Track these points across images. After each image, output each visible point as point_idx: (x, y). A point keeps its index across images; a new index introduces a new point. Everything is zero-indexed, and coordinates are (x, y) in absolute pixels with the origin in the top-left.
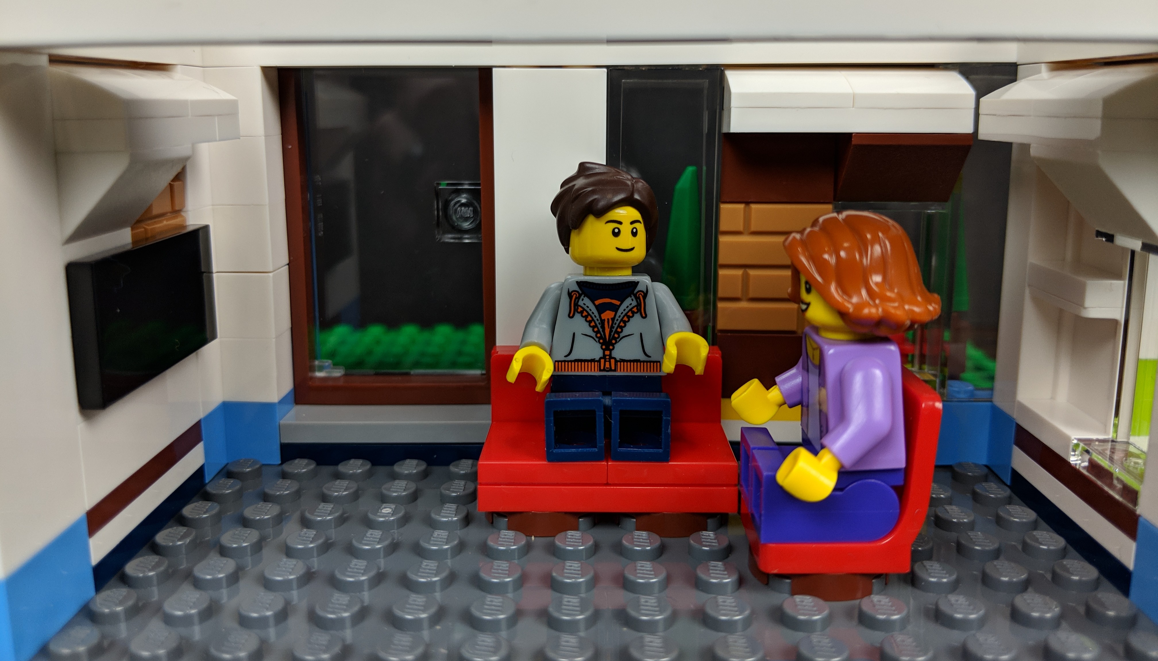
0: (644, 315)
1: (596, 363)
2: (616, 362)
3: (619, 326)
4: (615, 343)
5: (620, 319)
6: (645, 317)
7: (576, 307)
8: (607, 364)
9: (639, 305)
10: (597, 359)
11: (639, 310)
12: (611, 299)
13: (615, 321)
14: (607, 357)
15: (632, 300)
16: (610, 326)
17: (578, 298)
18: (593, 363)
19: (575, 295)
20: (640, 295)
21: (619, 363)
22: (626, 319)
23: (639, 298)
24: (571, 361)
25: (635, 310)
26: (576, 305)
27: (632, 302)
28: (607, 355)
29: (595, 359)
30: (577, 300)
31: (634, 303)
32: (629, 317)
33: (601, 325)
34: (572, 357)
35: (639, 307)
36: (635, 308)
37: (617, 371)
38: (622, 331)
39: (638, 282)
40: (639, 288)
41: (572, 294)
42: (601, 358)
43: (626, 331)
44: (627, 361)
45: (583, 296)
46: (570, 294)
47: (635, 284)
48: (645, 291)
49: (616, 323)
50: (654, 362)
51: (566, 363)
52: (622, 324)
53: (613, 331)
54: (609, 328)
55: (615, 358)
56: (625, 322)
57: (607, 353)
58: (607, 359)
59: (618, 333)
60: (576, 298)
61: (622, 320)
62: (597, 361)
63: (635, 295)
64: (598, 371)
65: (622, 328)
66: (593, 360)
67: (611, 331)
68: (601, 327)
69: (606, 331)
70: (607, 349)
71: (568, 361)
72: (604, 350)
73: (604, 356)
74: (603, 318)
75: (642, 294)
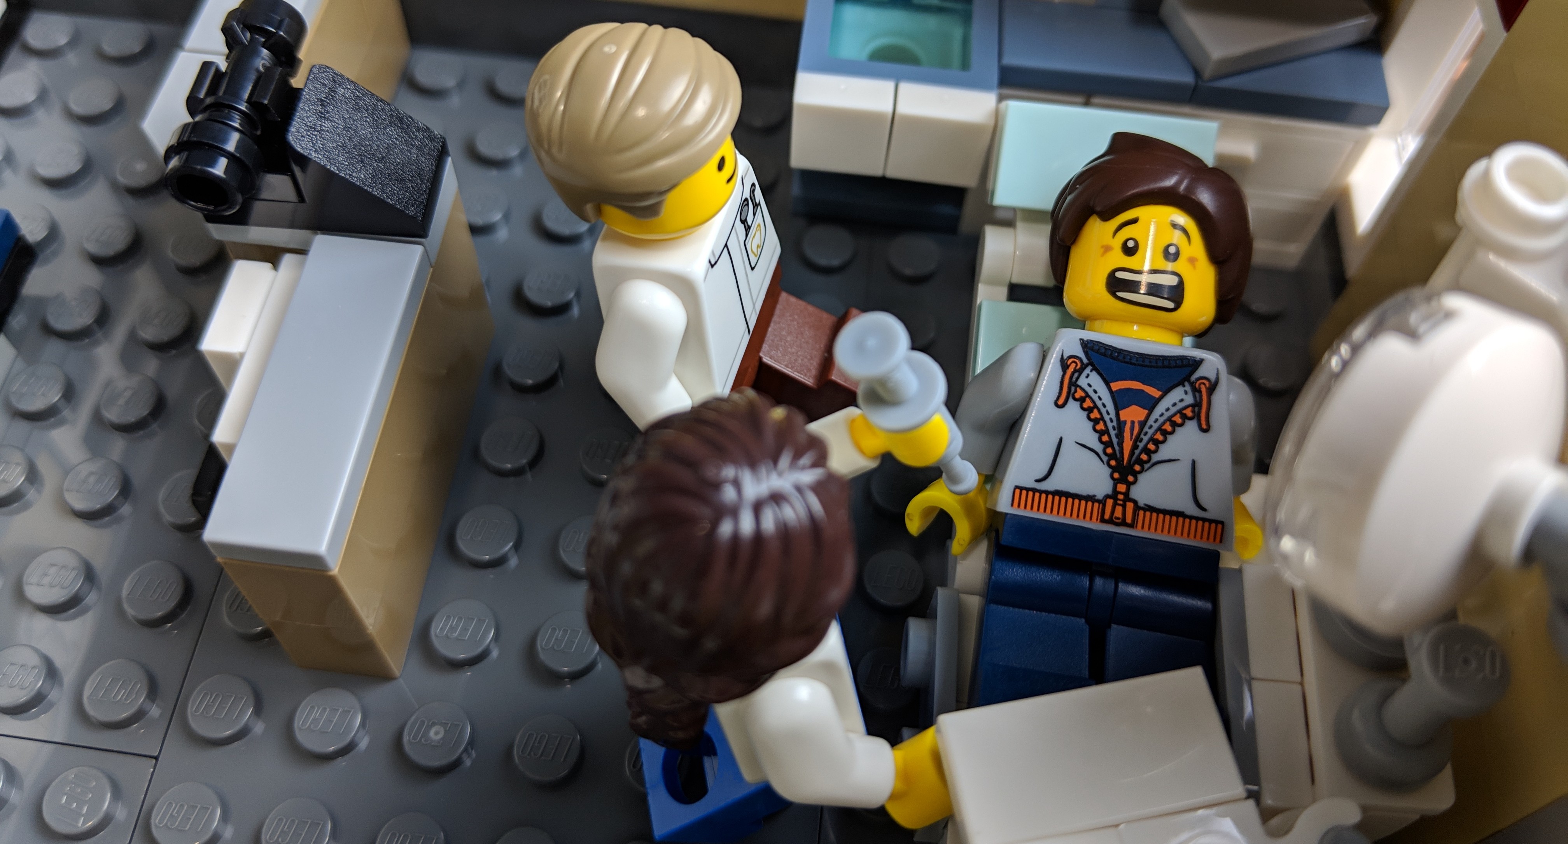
0: (1204, 427)
1: (1096, 505)
2: (1137, 508)
3: (1152, 440)
6: (1206, 429)
7: (1073, 389)
8: (1119, 509)
9: (1197, 405)
10: (1100, 496)
11: (1197, 416)
13: (1146, 429)
15: (1186, 393)
16: (1134, 437)
17: (1080, 371)
18: (1090, 504)
19: (1074, 365)
20: (1202, 386)
22: (1168, 427)
23: (1200, 392)
24: (1047, 493)
25: (1189, 412)
26: (1073, 384)
27: (1184, 396)
28: (1121, 493)
29: (1095, 496)
30: (1076, 375)
31: (1189, 399)
32: (1174, 425)
33: (1116, 432)
34: (1049, 485)
35: (1196, 409)
37: (1136, 527)
38: (1156, 451)
39: (1201, 361)
40: (1201, 372)
42: (1107, 496)
43: (1165, 452)
45: (1090, 368)
47: (1197, 363)
49: (1146, 434)
50: (1211, 521)
51: (1037, 495)
52: (1159, 437)
53: (1138, 446)
54: (1131, 440)
55: (1135, 502)
56: (1165, 433)
57: (1122, 488)
59: (1149, 453)
60: (1075, 371)
61: (1160, 429)
62: (1099, 501)
63: (1192, 385)
64: (1097, 520)
65: (1157, 443)
67: (1135, 447)
68: (1117, 436)
69: (1124, 445)
70: (1123, 480)
71: (1041, 492)
72: (1116, 482)
73: (1114, 495)
74: (1122, 419)
75: (1207, 385)
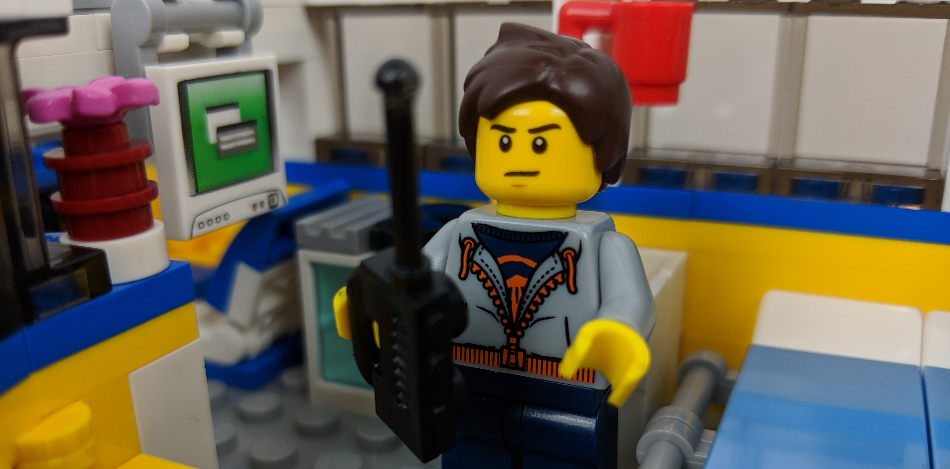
0: (573, 289)
1: (496, 354)
2: (526, 356)
3: (532, 302)
4: (527, 327)
5: (535, 291)
6: (574, 291)
7: (470, 264)
8: (513, 357)
9: (565, 272)
10: (498, 347)
11: (566, 280)
12: (523, 256)
13: (528, 293)
14: (513, 347)
15: (556, 262)
16: (519, 300)
17: (474, 250)
18: (491, 353)
19: (469, 245)
20: (569, 256)
21: (530, 359)
22: (544, 291)
23: (567, 260)
24: (461, 345)
25: (559, 278)
26: (470, 260)
27: (554, 265)
28: (513, 344)
29: (494, 347)
30: (472, 253)
31: (559, 267)
32: (549, 289)
33: (505, 297)
35: (565, 275)
36: (560, 276)
37: (527, 371)
38: (537, 310)
39: (567, 234)
40: (567, 243)
41: (465, 243)
42: (503, 347)
43: (544, 311)
44: (543, 358)
45: (481, 247)
46: (462, 243)
47: (561, 236)
48: (577, 248)
49: (528, 297)
52: (538, 299)
53: (523, 307)
54: (517, 302)
55: (524, 351)
56: (542, 297)
57: (513, 340)
58: (513, 350)
59: (532, 313)
60: (470, 250)
61: (537, 293)
62: (497, 351)
63: (561, 255)
64: (498, 365)
65: (537, 304)
66: (491, 349)
67: (520, 308)
68: (505, 299)
69: (513, 307)
70: (513, 334)
72: (509, 336)
73: (508, 346)
74: (509, 286)
75: (572, 253)
